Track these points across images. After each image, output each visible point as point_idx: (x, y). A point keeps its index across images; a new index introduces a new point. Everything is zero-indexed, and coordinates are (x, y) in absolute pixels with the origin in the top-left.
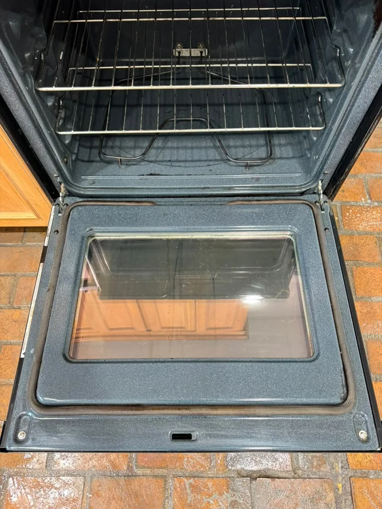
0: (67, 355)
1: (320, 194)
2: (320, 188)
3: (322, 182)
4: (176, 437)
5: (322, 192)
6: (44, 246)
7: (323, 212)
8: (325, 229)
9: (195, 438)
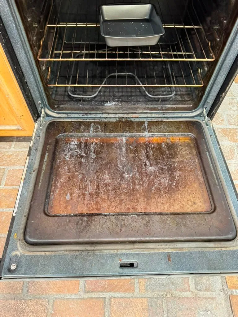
0: (46, 212)
1: (205, 116)
2: (204, 112)
3: (206, 109)
4: (123, 266)
5: (206, 115)
6: (30, 147)
7: (208, 127)
8: (211, 136)
9: (136, 266)
